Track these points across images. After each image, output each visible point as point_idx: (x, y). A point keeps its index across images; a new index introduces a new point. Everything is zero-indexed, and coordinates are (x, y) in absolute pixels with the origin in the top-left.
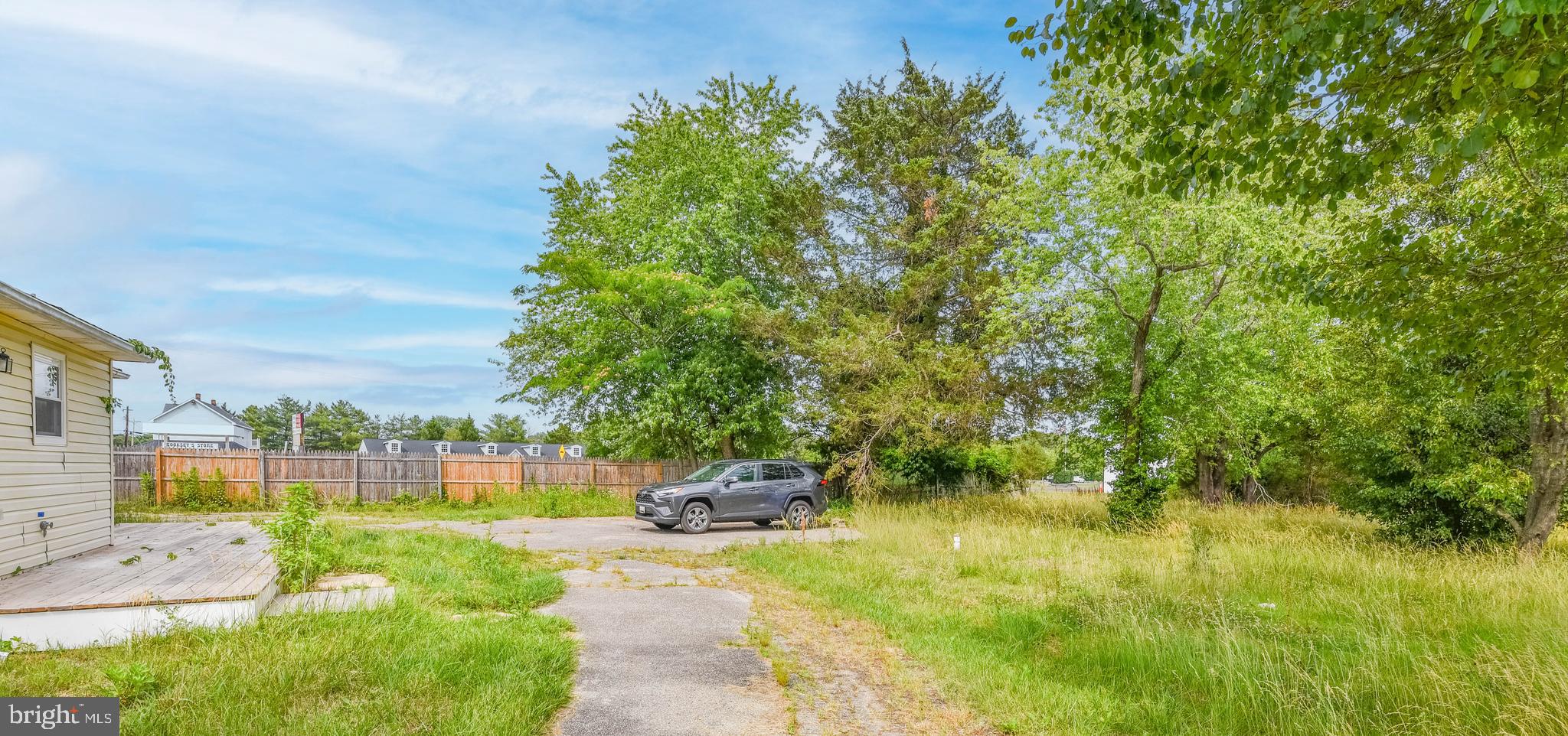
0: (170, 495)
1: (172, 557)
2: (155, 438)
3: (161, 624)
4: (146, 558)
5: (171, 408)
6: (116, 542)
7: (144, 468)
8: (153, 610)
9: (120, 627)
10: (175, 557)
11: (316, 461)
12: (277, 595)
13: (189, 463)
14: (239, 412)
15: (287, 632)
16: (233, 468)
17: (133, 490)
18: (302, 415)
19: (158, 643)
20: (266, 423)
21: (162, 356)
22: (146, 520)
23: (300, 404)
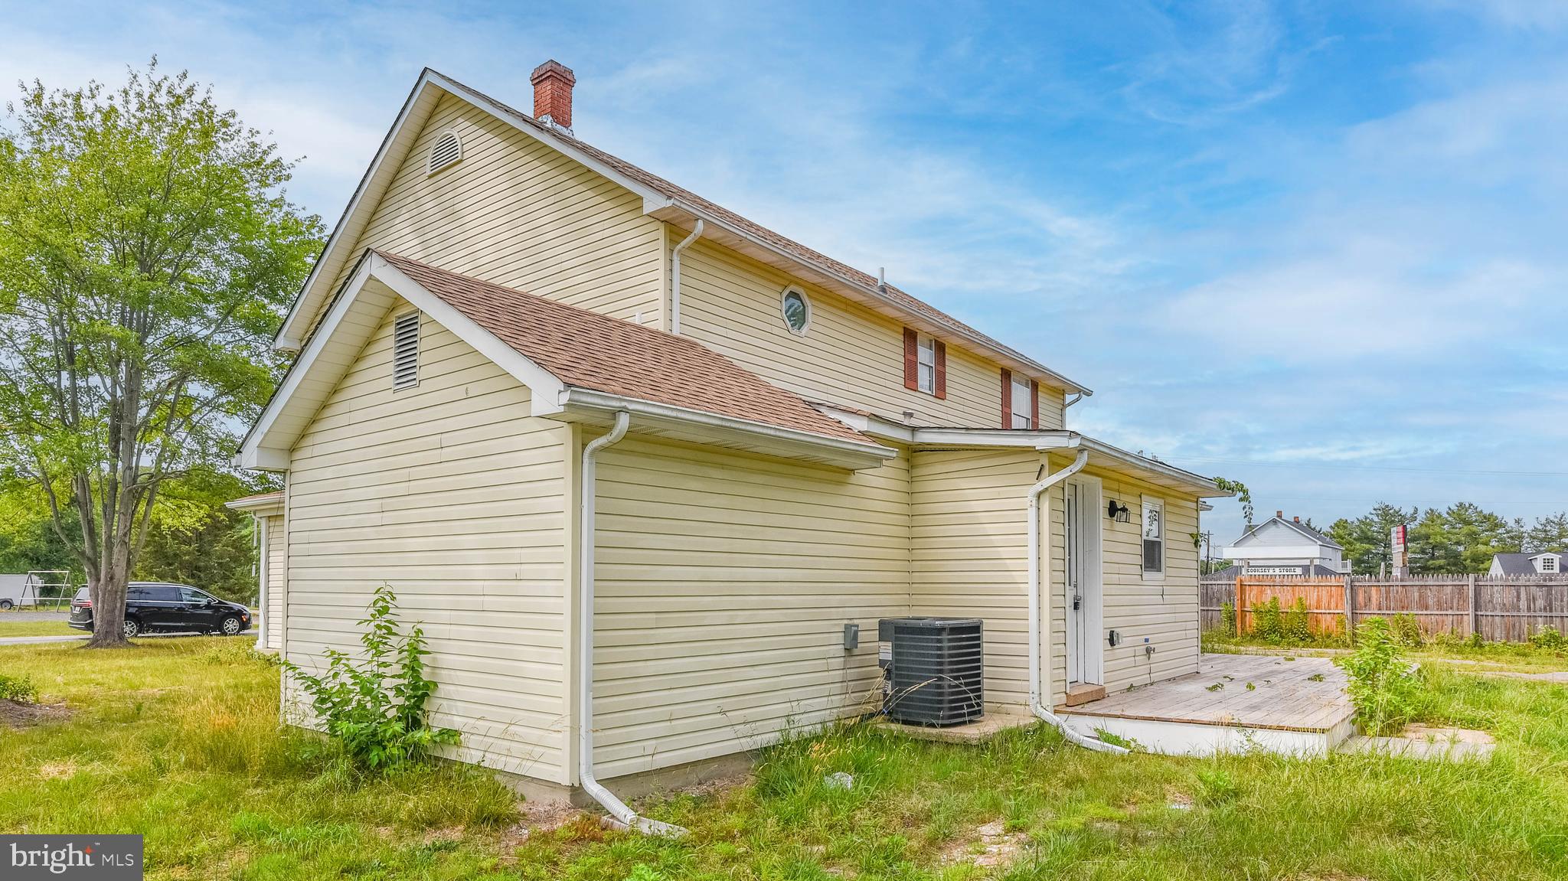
0: (1250, 626)
1: (1250, 687)
2: (1236, 563)
3: (1240, 745)
4: (1228, 686)
5: (1251, 531)
6: (1203, 670)
7: (1225, 598)
8: (1233, 731)
9: (1205, 742)
10: (1254, 688)
11: (1416, 589)
12: (1351, 736)
13: (1269, 591)
14: (1326, 529)
15: (1359, 771)
16: (1315, 597)
17: (1215, 621)
18: (1405, 528)
19: (1240, 762)
20: (1359, 540)
21: (1241, 488)
22: (1227, 652)
23: (1403, 512)
